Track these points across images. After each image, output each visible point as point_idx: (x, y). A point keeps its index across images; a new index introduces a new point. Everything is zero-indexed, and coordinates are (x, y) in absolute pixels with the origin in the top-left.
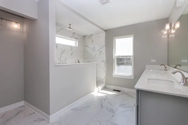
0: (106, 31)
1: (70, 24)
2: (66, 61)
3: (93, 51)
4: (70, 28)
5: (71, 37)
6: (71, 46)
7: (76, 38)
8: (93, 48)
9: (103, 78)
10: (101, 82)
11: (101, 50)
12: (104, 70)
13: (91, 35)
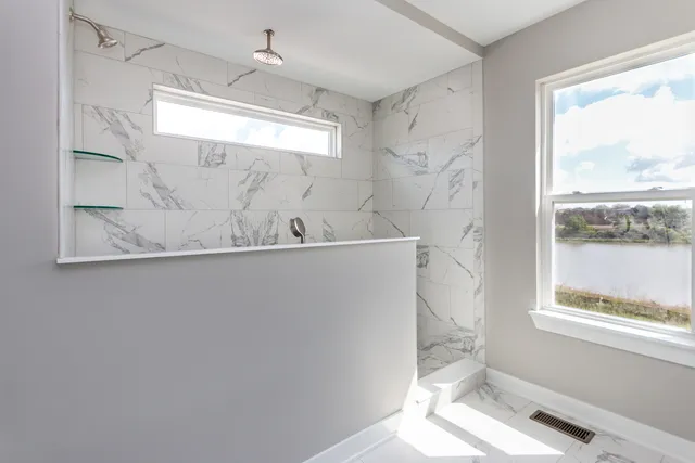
0: (484, 51)
1: (269, 32)
2: (274, 226)
3: (417, 173)
4: (268, 51)
5: (299, 112)
6: (300, 156)
7: (329, 115)
8: (416, 158)
9: (471, 326)
10: (460, 345)
11: (456, 166)
12: (477, 278)
13: (408, 92)
